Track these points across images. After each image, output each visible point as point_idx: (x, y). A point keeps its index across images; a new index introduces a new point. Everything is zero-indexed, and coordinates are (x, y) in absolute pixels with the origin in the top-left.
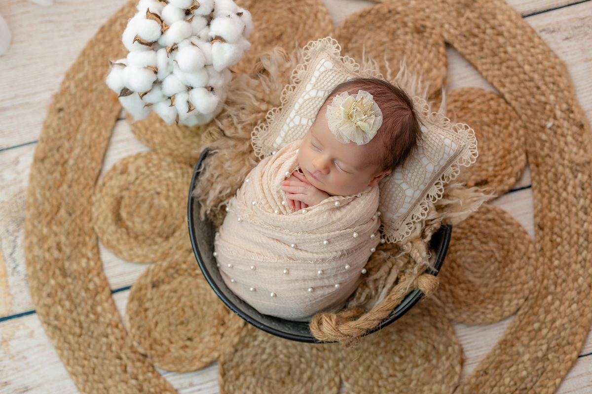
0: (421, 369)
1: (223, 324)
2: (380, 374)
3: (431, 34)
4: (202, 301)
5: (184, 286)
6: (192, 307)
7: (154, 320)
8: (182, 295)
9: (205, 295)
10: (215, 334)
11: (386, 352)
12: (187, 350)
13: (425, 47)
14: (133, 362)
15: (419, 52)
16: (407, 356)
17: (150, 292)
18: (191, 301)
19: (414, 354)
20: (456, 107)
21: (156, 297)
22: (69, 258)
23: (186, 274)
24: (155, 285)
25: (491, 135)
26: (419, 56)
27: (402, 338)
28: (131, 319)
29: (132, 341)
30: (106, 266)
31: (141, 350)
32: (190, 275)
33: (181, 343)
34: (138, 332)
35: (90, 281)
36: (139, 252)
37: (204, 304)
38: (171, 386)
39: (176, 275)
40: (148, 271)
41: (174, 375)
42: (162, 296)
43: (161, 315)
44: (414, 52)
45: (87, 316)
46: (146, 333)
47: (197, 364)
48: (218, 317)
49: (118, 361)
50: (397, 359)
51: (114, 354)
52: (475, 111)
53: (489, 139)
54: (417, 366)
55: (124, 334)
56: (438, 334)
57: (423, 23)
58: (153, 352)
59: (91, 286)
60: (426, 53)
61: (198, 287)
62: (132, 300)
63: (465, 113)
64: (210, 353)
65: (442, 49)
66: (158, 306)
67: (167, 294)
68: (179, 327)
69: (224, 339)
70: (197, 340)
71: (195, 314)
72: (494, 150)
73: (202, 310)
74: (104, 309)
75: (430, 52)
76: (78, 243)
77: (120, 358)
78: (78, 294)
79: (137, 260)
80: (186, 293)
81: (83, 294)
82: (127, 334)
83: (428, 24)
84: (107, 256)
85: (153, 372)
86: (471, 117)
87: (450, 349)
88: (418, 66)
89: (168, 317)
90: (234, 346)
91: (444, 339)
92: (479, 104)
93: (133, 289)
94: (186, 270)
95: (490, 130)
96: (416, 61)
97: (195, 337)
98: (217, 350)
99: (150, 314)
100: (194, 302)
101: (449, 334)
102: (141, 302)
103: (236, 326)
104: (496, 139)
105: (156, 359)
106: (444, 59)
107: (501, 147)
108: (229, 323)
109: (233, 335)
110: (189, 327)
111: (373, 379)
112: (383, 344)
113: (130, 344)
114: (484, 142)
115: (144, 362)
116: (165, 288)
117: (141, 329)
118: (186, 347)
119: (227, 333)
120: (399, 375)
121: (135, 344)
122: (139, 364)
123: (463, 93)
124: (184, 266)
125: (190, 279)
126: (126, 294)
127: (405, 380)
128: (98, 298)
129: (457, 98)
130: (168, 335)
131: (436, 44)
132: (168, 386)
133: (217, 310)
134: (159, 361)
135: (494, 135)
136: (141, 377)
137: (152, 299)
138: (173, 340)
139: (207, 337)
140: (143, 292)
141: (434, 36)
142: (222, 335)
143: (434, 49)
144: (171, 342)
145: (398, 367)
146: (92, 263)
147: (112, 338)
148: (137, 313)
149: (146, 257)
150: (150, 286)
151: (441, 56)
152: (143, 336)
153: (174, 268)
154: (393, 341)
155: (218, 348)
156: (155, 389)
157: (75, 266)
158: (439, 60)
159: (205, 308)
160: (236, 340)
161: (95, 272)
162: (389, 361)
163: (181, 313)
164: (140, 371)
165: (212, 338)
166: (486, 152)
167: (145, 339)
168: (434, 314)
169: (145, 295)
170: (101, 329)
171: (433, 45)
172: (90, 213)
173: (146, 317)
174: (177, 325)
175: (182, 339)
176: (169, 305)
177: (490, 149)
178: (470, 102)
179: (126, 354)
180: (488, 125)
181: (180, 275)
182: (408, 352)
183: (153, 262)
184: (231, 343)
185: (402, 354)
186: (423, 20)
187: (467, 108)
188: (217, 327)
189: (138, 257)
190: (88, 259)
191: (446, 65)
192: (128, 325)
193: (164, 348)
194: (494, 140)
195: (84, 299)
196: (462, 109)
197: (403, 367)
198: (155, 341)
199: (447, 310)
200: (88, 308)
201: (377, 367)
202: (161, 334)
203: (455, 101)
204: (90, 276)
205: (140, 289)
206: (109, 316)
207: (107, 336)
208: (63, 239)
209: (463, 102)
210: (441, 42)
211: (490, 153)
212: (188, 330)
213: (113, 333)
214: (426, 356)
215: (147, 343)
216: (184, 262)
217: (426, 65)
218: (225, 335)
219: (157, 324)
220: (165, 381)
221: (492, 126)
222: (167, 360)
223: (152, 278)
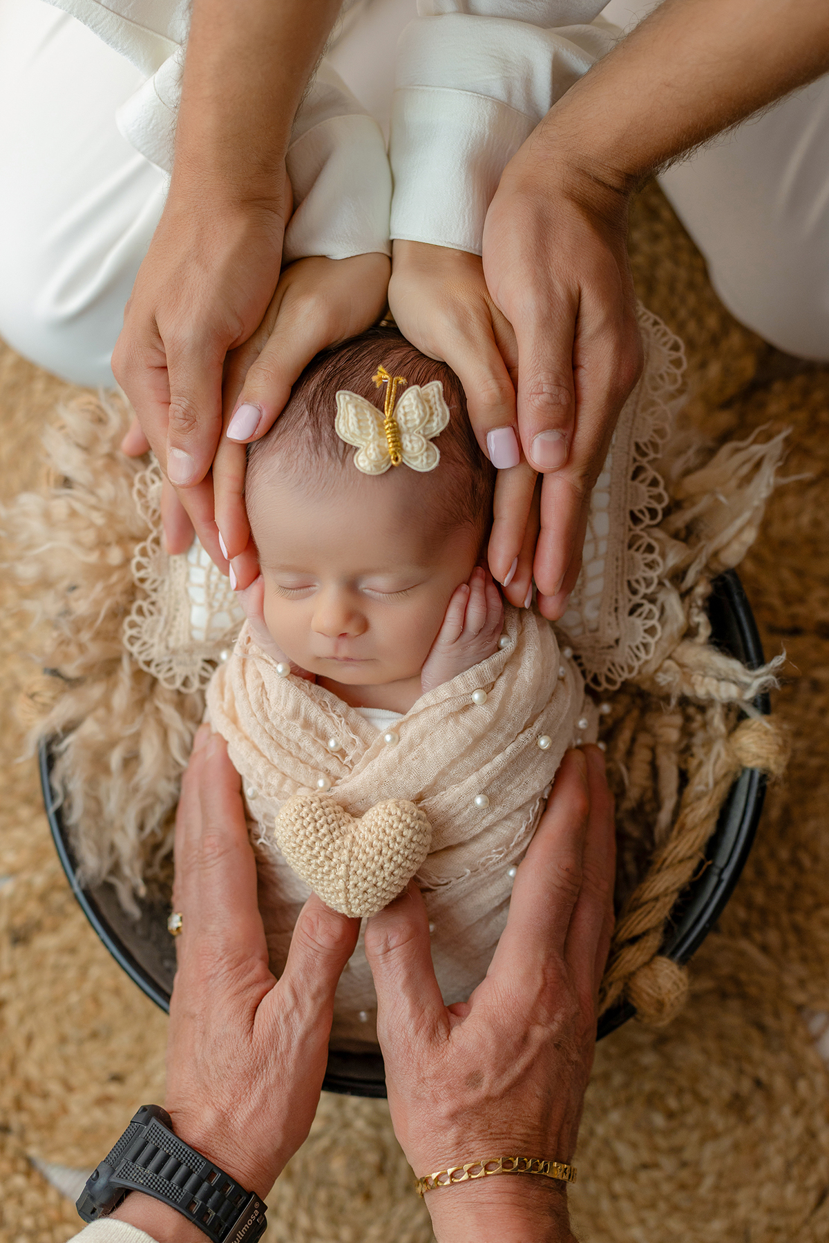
0: (726, 1142)
2: (615, 1160)
11: (629, 1101)
12: (111, 1107)
16: (684, 1111)
19: (704, 1102)
27: (668, 1061)
33: (96, 1090)
42: (39, 965)
43: (40, 1014)
50: (659, 1120)
54: (716, 1136)
56: (767, 1046)
66: (32, 991)
67: (51, 959)
68: (88, 1046)
85: (29, 1173)
87: (802, 1085)
89: (58, 1019)
91: (785, 1058)
97: (132, 1072)
101: (797, 1044)
110: (114, 1044)
111: (597, 1178)
112: (618, 1079)
116: (45, 942)
118: (109, 1098)
120: (668, 1164)
127: (685, 1175)
130: (60, 1068)
134: (43, 1142)
138: (74, 1081)
144: (70, 1088)
145: (662, 1142)
154: (645, 1069)
162: (637, 1127)
163: (92, 1007)
168: (753, 991)
174: (81, 1042)
175: (97, 1079)
176: (59, 988)
182: (688, 1099)
185: (672, 1103)
193: (53, 1104)
197: (678, 1139)
198: (28, 1085)
199: (789, 980)
201: (606, 1142)
202: (42, 1068)
212: (112, 1054)
214: (737, 1106)
222: (61, 1136)
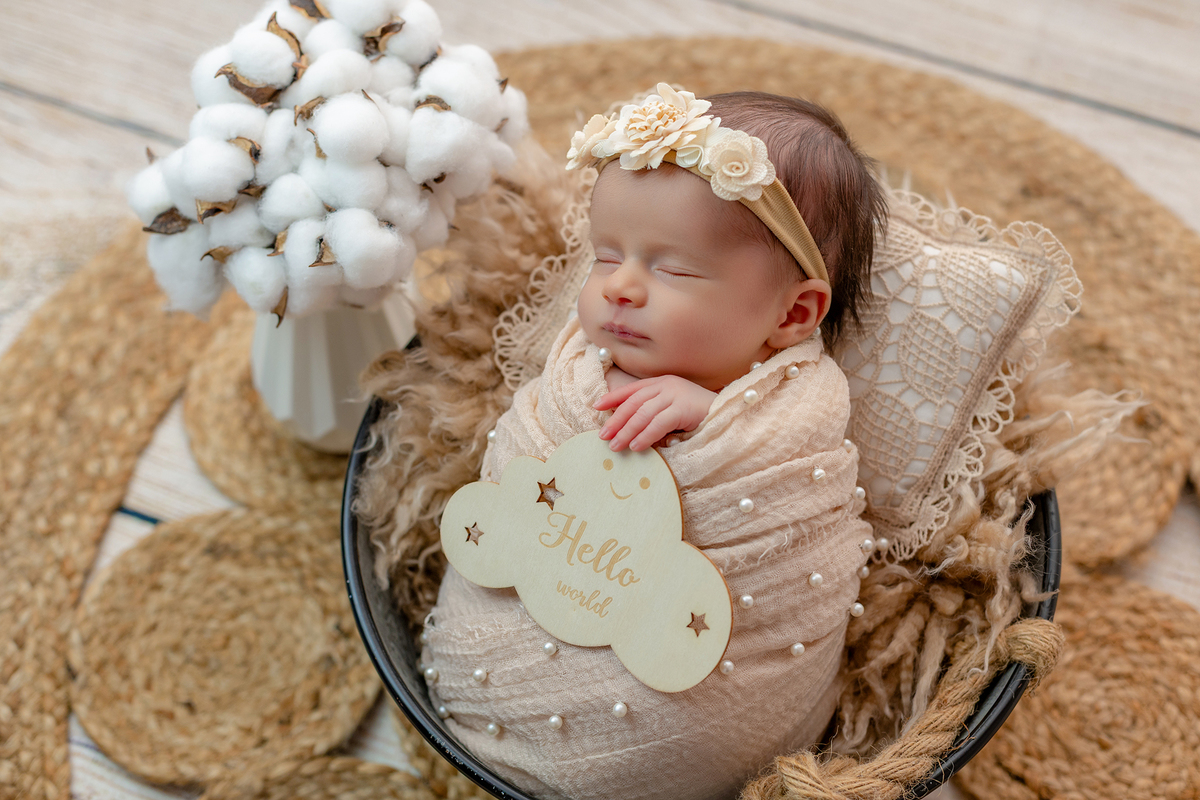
1: (285, 722)
3: (1166, 441)
4: (280, 649)
5: (269, 593)
6: (249, 647)
7: (152, 619)
8: (249, 608)
9: (297, 641)
10: (248, 731)
12: (166, 723)
13: (1137, 462)
14: (40, 670)
15: (1116, 464)
17: (192, 559)
18: (258, 633)
20: (1129, 622)
21: (195, 574)
22: (98, 389)
23: (296, 573)
24: (216, 551)
25: (1175, 733)
26: (1110, 473)
28: (112, 582)
29: (71, 627)
30: (154, 452)
31: (76, 658)
32: (302, 580)
33: (166, 704)
34: (101, 619)
35: (101, 456)
36: (239, 467)
37: (278, 659)
38: (69, 781)
39: (272, 561)
40: (225, 515)
41: (95, 762)
42: (209, 582)
43: (177, 619)
44: (1106, 459)
45: (32, 518)
46: (115, 632)
47: (162, 769)
48: (287, 704)
49: (12, 647)
51: (15, 629)
52: (1169, 659)
53: (1164, 739)
55: (71, 599)
57: (1162, 411)
58: (96, 680)
59: (92, 467)
60: (1130, 474)
61: (294, 616)
62: (146, 546)
63: (1145, 650)
64: (208, 761)
65: (1173, 487)
66: (186, 596)
67: (221, 586)
68: (191, 667)
69: (259, 752)
70: (205, 719)
71: (245, 663)
72: (1163, 770)
73: (265, 667)
74: (75, 529)
75: (1142, 476)
76: (138, 372)
77: (20, 644)
78: (55, 464)
79: (222, 479)
80: (262, 609)
81: (64, 472)
82: (76, 604)
83: (1175, 419)
84: (171, 435)
85: (58, 722)
86: (1151, 666)
88: (1096, 491)
89: (186, 632)
90: (266, 780)
92: (1188, 651)
93: (163, 529)
94: (299, 565)
95: (1182, 721)
96: (1095, 478)
97: (205, 712)
98: (226, 765)
99: (155, 600)
100: (264, 640)
102: (158, 565)
103: (306, 742)
104: (1185, 749)
105: (87, 698)
106: (1163, 508)
107: (1184, 774)
108: (296, 729)
109: (285, 754)
110: (211, 682)
113: (63, 629)
114: (1149, 736)
115: (58, 687)
116: (228, 569)
117: (112, 617)
118: (171, 716)
119: (277, 743)
121: (75, 637)
122: (47, 685)
123: (1163, 605)
124: (304, 556)
125: (294, 587)
126: (143, 530)
128: (82, 498)
129: (1142, 605)
130: (156, 667)
131: (1166, 468)
132: (63, 771)
133: (296, 687)
134: (92, 708)
135: (1183, 738)
136: (26, 714)
137: (183, 573)
138: (156, 685)
139: (230, 726)
140: (181, 547)
141: (1169, 450)
142: (262, 742)
143: (1154, 477)
144: (148, 686)
146: (131, 428)
147: (40, 595)
148: (130, 579)
149: (245, 485)
150: (204, 544)
151: (1160, 497)
152: (103, 632)
153: (280, 544)
155: (231, 763)
156: (33, 759)
157: (95, 412)
158: (1151, 503)
159: (275, 667)
160: (282, 770)
161: (121, 447)
163: (219, 640)
164: (36, 697)
165: (235, 737)
166: (1140, 763)
167: (104, 641)
169: (180, 556)
170: (36, 559)
171: (1156, 467)
172: (208, 336)
173: (144, 600)
174: (188, 660)
175: (173, 695)
176: (208, 610)
177: (1152, 761)
178: (1171, 634)
179: (39, 643)
180: (1182, 709)
181: (281, 566)
183: (250, 507)
184: (267, 769)
186: (1166, 404)
187: (1156, 642)
188: (266, 720)
189: (230, 474)
190: (132, 415)
191: (1162, 524)
192: (95, 588)
193: (124, 689)
194: (1178, 749)
195: (55, 483)
196: (1142, 637)
198: (121, 659)
200: (49, 505)
202: (142, 656)
203: (1135, 610)
204: (105, 446)
205: (179, 538)
206: (75, 546)
207: (33, 584)
208: (117, 349)
209: (1153, 625)
210: (1178, 469)
211: (1150, 770)
212: (203, 687)
213: (51, 586)
215: (98, 653)
216: (310, 548)
217: (1115, 498)
218: (268, 746)
219: (153, 628)
220: (67, 758)
221: (1191, 714)
222: (107, 714)
223: (222, 533)
